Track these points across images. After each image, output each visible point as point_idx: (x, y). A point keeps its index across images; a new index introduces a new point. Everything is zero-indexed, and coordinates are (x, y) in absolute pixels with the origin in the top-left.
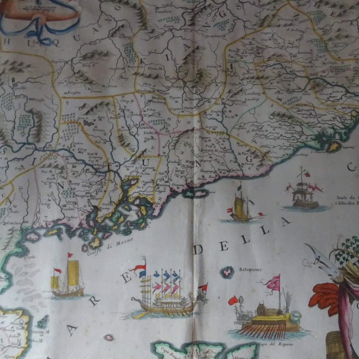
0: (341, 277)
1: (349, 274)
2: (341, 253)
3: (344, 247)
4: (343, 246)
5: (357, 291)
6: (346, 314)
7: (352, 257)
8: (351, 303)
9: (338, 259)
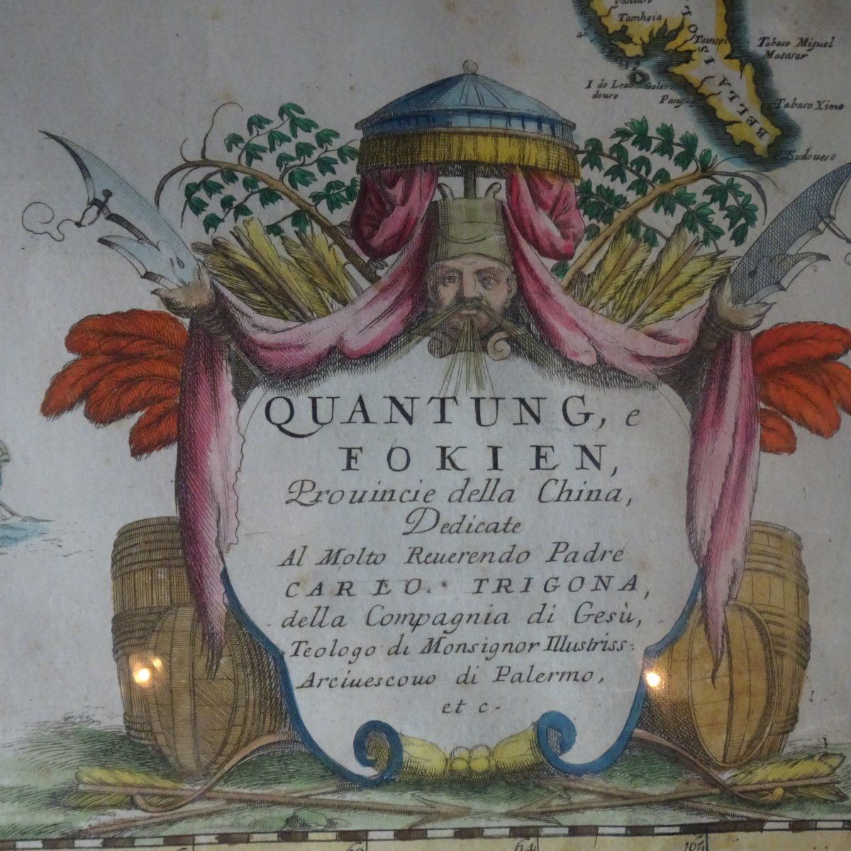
0: (202, 285)
1: (240, 270)
2: (218, 179)
3: (236, 151)
4: (230, 149)
5: (268, 348)
6: (213, 445)
7: (269, 196)
8: (241, 398)
9: (198, 207)
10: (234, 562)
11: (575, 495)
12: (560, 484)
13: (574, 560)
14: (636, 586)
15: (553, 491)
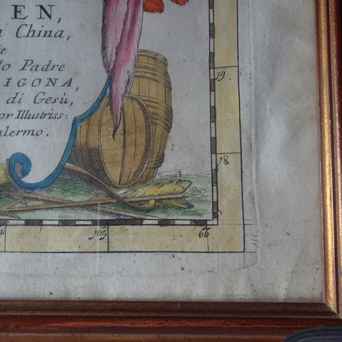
11: (37, 34)
12: (29, 27)
13: (36, 70)
15: (24, 31)
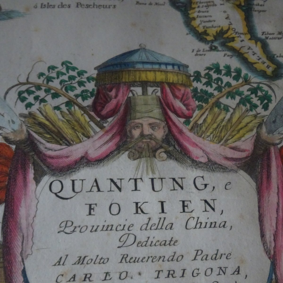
0: (22, 131)
1: (41, 124)
2: (33, 89)
3: (42, 79)
4: (39, 78)
5: (52, 158)
6: (23, 204)
7: (55, 95)
8: (37, 181)
9: (23, 100)
10: (29, 264)
11: (203, 225)
12: (196, 219)
13: (206, 259)
14: (240, 272)
15: (192, 223)
